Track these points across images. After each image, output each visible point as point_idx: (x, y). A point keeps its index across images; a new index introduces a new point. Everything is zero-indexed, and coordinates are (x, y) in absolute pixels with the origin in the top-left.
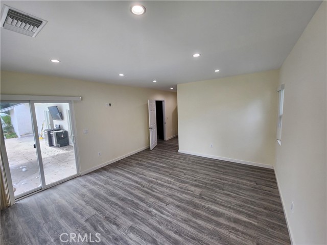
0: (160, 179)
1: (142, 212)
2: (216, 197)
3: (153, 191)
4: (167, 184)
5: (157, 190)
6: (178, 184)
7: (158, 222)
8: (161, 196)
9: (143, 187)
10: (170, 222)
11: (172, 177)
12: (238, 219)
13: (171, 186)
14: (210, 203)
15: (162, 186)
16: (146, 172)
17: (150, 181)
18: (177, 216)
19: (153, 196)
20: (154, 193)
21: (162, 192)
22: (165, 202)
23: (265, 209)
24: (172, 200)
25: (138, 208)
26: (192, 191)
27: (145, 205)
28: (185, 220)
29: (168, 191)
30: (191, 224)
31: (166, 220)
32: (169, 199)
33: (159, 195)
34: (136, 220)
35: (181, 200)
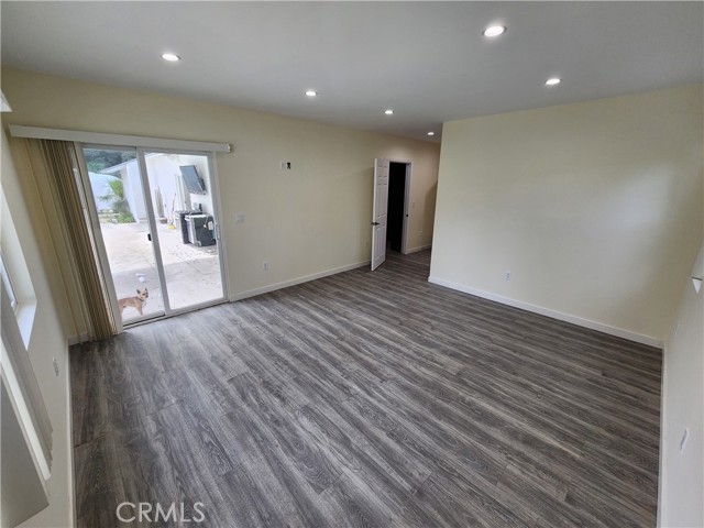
0: (378, 330)
1: (331, 386)
2: (493, 385)
3: (359, 350)
4: (391, 343)
5: (367, 349)
6: (415, 345)
7: (359, 408)
8: (375, 363)
9: (342, 339)
10: (384, 414)
11: (403, 331)
12: (536, 439)
13: (397, 346)
14: (477, 394)
15: (380, 343)
16: (352, 313)
17: (356, 331)
18: (398, 406)
19: (359, 360)
20: (362, 355)
21: (377, 356)
22: (379, 376)
23: (609, 430)
24: (394, 374)
25: (325, 378)
26: (441, 365)
27: (339, 374)
28: (414, 417)
29: (390, 355)
30: (427, 425)
31: (375, 407)
32: (389, 371)
33: (370, 360)
34: (318, 397)
35: (414, 378)
